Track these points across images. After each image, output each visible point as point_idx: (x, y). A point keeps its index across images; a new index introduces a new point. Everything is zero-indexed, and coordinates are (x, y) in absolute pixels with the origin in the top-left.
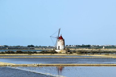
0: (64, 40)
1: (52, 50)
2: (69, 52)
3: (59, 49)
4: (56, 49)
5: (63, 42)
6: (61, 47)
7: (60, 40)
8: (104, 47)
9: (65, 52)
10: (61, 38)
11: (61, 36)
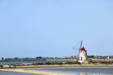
0: (86, 52)
1: (75, 61)
2: (91, 62)
3: (82, 60)
4: (79, 60)
5: (85, 53)
6: (84, 58)
7: (83, 51)
8: (108, 57)
9: (87, 62)
10: (83, 49)
11: (83, 48)
